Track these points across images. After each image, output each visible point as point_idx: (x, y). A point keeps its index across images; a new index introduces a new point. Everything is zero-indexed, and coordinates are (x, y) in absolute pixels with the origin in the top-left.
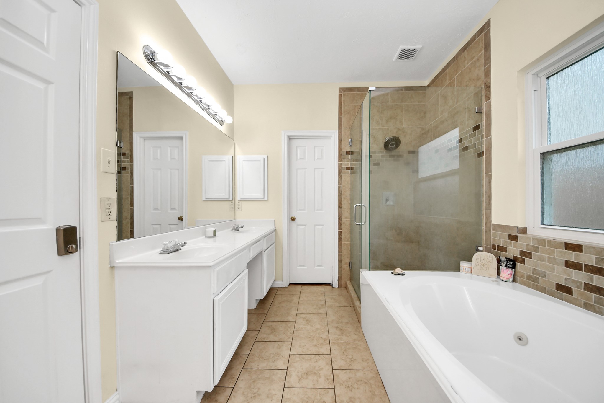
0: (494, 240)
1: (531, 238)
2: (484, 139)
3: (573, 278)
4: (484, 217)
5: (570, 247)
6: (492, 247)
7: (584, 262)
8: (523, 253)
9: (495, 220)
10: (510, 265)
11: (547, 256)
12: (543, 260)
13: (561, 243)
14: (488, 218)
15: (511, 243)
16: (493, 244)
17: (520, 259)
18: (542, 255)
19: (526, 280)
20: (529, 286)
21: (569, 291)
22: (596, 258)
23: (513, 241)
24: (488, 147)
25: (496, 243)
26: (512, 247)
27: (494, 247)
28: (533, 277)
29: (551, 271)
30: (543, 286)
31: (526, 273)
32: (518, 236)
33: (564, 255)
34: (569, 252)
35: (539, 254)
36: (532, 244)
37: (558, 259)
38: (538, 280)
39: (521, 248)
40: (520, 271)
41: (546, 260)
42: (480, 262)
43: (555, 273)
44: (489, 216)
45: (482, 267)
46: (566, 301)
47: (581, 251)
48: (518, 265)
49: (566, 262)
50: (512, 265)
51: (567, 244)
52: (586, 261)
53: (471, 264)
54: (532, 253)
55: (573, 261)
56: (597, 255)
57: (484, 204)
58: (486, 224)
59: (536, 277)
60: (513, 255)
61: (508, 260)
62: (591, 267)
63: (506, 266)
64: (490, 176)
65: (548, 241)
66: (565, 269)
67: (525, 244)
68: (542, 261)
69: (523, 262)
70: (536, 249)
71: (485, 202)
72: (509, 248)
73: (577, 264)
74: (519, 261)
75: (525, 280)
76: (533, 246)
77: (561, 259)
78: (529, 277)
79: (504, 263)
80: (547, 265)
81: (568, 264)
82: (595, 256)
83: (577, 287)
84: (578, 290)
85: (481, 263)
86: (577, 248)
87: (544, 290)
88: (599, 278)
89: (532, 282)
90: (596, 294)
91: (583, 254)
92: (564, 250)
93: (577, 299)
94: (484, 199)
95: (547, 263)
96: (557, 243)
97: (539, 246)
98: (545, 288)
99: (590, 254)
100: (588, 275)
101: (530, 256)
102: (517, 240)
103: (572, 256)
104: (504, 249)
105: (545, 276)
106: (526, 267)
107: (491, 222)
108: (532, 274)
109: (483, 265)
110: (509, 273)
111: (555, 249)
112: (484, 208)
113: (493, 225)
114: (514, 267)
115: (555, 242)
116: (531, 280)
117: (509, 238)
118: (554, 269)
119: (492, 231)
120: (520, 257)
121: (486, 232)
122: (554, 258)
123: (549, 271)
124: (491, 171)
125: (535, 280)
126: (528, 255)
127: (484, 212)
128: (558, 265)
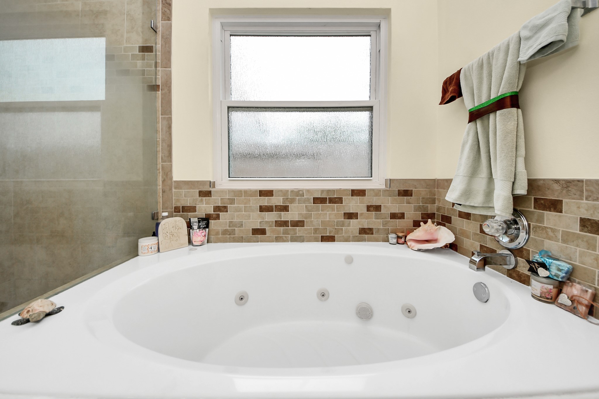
0: (178, 200)
1: (227, 191)
2: (159, 69)
3: (266, 220)
4: (159, 173)
5: (264, 193)
6: (173, 210)
7: (275, 203)
8: (218, 209)
9: (177, 175)
10: (203, 225)
11: (243, 205)
12: (240, 210)
13: (256, 191)
14: (167, 173)
15: (202, 200)
16: (175, 206)
17: (214, 216)
18: (239, 206)
19: (222, 236)
20: (225, 241)
21: (262, 232)
22: (283, 199)
23: (204, 198)
24: (167, 82)
25: (180, 204)
26: (203, 204)
27: (177, 210)
28: (229, 230)
29: (247, 220)
30: (239, 236)
31: (220, 229)
32: (211, 191)
33: (258, 202)
34: (263, 198)
35: (235, 205)
36: (227, 197)
37: (253, 206)
38: (235, 231)
39: (215, 203)
40: (214, 228)
41: (242, 210)
42: (169, 233)
43: (251, 220)
44: (168, 172)
45: (172, 237)
46: (261, 241)
47: (272, 195)
48: (212, 222)
49: (261, 207)
50: (205, 225)
51: (261, 192)
52: (276, 203)
53: (157, 239)
54: (228, 205)
55: (266, 205)
56: (283, 197)
57: (160, 155)
58: (164, 181)
59: (232, 229)
60: (205, 213)
61: (200, 220)
62: (279, 207)
63: (199, 227)
64: (170, 120)
65: (244, 191)
66: (259, 214)
67: (220, 198)
68: (239, 212)
69: (218, 217)
70: (232, 201)
71: (162, 153)
72: (200, 207)
73: (269, 206)
74: (212, 217)
75: (220, 236)
76: (229, 199)
77: (256, 206)
78: (225, 232)
79: (195, 225)
80: (244, 214)
81: (262, 209)
82: (282, 198)
83: (270, 226)
84: (270, 229)
85: (171, 233)
86: (269, 193)
87: (241, 240)
88: (285, 214)
89: (228, 236)
90: (284, 227)
91: (274, 197)
92: (259, 197)
93: (270, 236)
94: (160, 148)
95: (243, 213)
96: (253, 192)
97: (236, 198)
98: (242, 237)
99: (279, 196)
100: (277, 214)
101: (226, 210)
102: (210, 195)
103: (265, 201)
104: (193, 209)
105: (242, 225)
106: (221, 222)
107: (171, 178)
108: (228, 228)
109: (173, 235)
110: (203, 234)
111: (251, 198)
112: (160, 160)
113: (175, 182)
114: (207, 226)
115: (251, 191)
116: (227, 234)
117: (200, 196)
118: (250, 216)
119: (174, 190)
120: (214, 214)
121: (164, 192)
122: (249, 206)
123: (246, 220)
124: (170, 113)
125: (232, 232)
126: (224, 209)
127: (160, 166)
128: (254, 212)
